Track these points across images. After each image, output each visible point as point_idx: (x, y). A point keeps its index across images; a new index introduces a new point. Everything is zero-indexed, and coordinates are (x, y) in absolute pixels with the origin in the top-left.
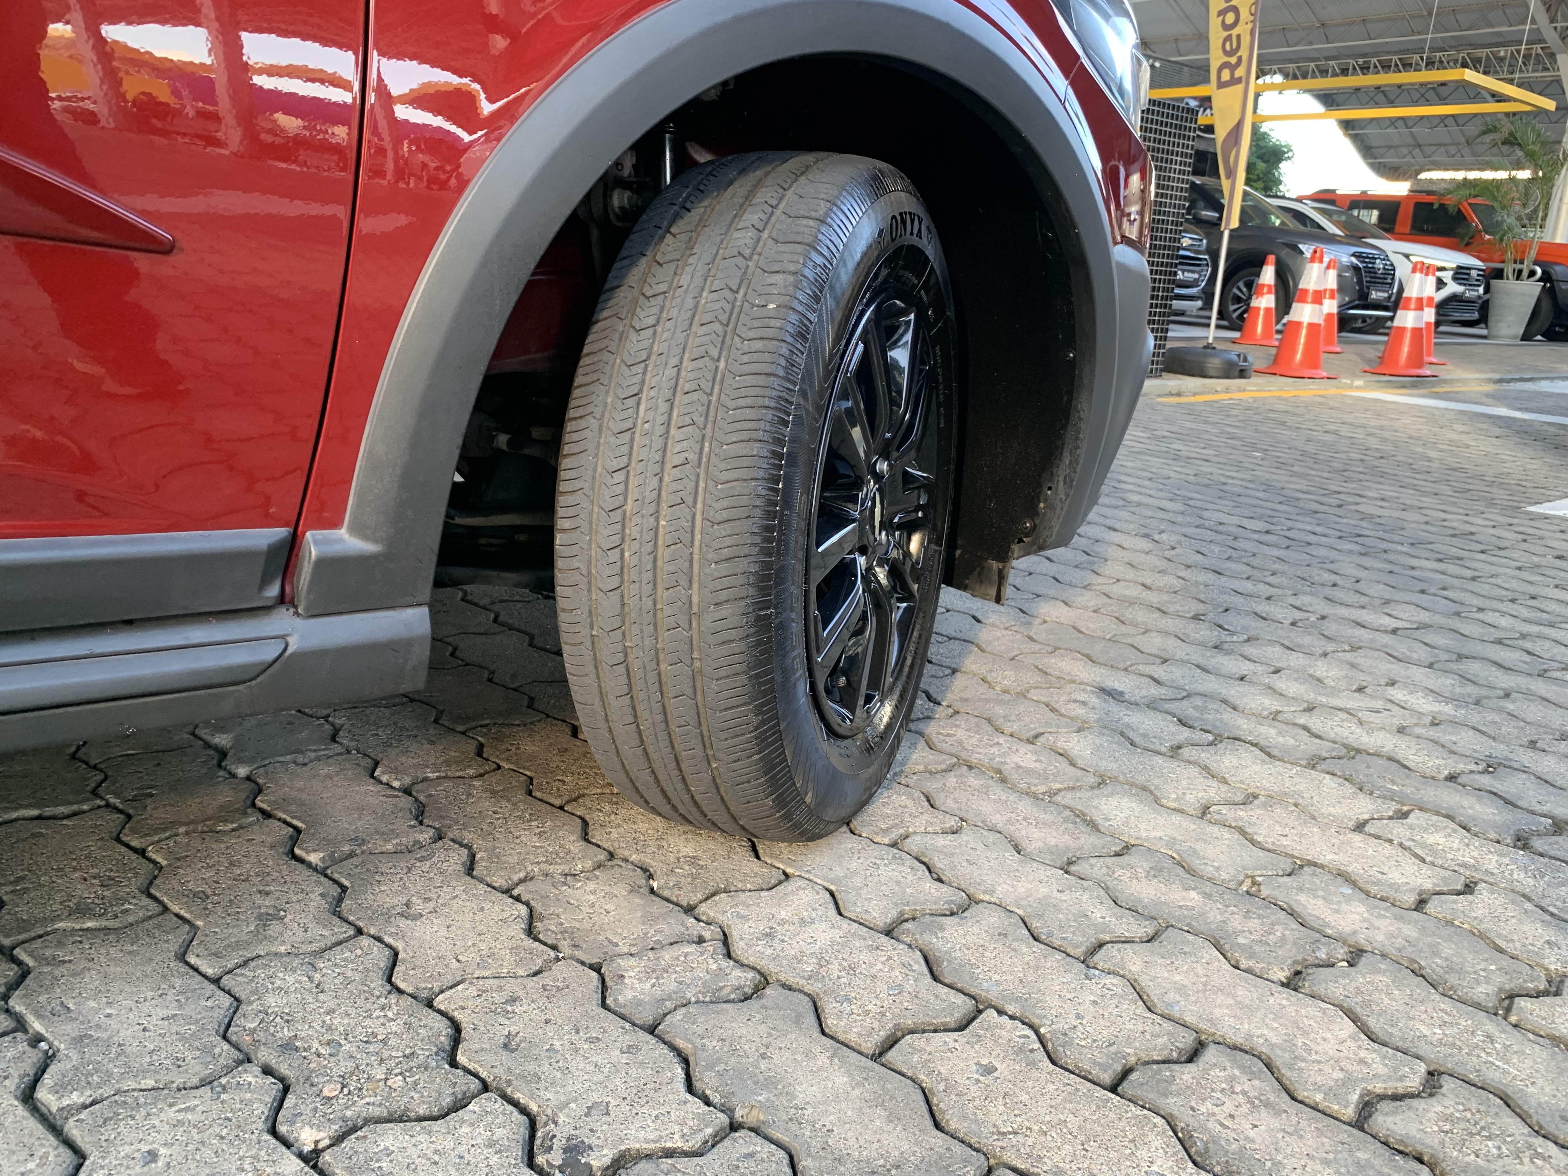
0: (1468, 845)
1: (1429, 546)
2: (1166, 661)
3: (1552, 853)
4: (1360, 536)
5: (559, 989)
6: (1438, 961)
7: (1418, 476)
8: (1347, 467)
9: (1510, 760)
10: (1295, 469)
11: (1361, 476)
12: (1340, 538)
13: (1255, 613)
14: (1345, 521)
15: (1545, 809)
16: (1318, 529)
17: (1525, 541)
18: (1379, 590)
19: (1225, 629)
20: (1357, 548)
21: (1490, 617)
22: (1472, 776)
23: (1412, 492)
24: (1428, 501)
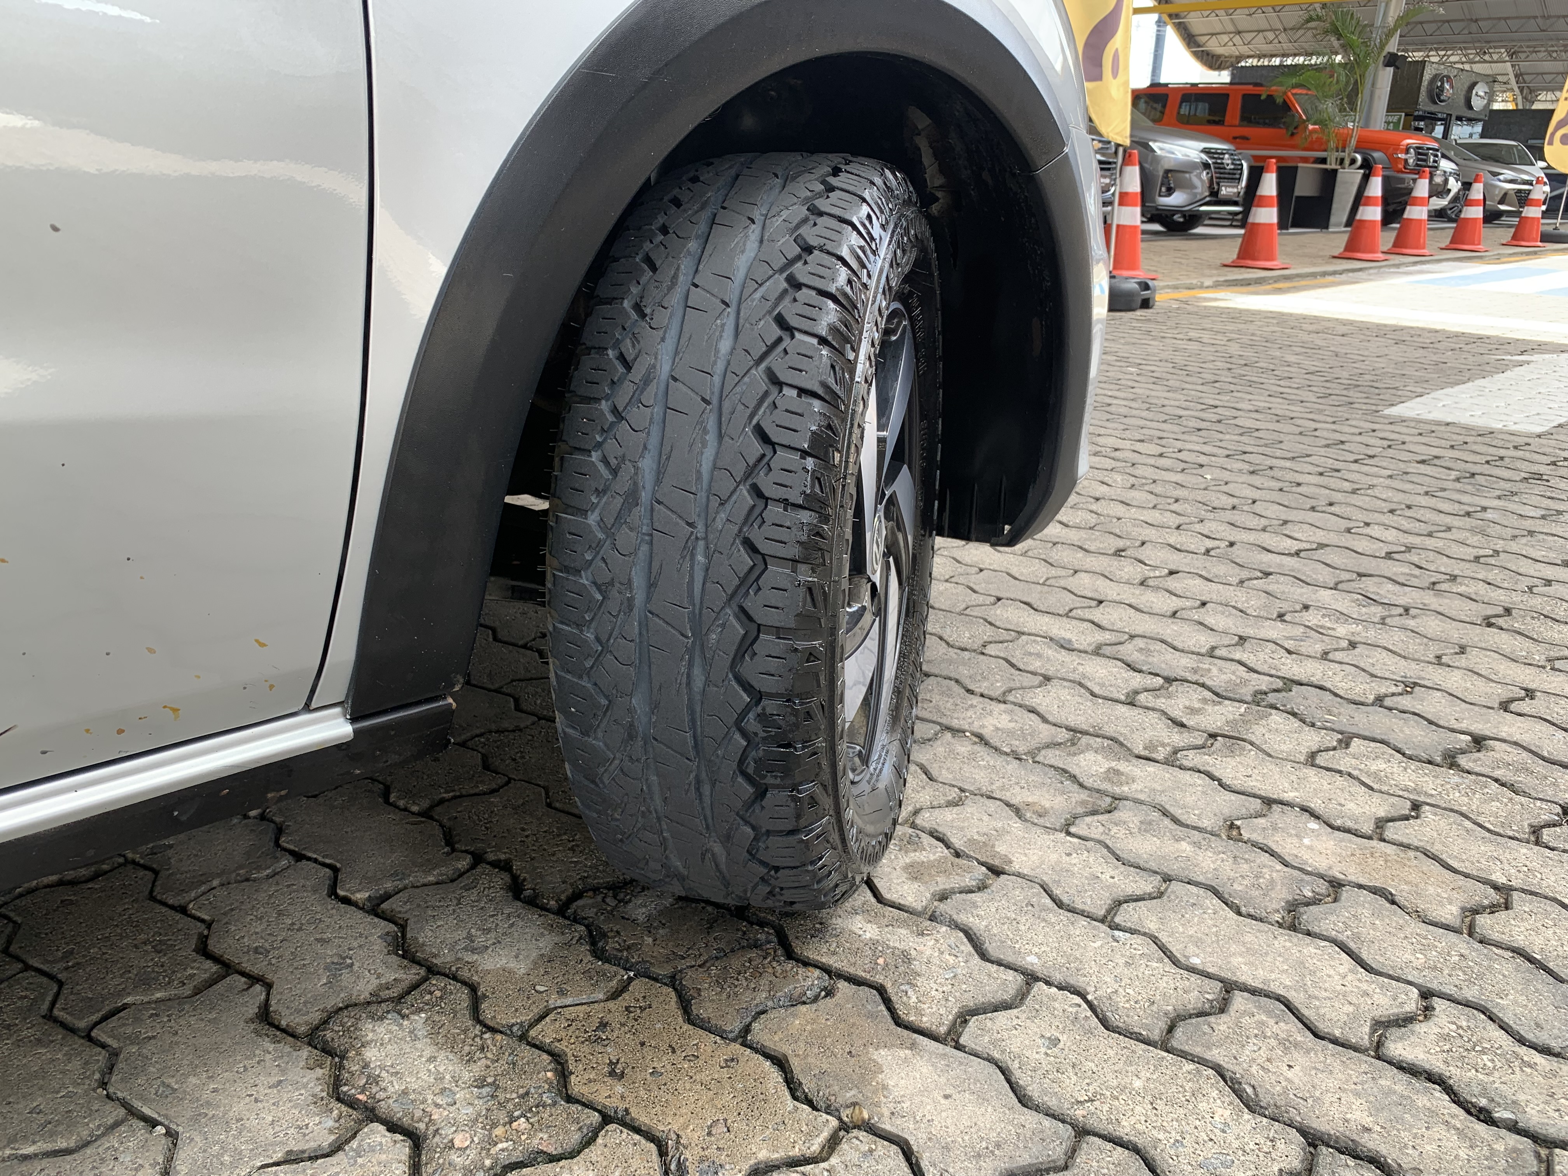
0: (1405, 769)
1: (1307, 459)
2: (1101, 602)
3: (1477, 769)
4: (1245, 453)
5: (641, 1009)
7: (1282, 383)
8: (1216, 378)
9: (1424, 679)
10: (1170, 383)
11: (1232, 387)
12: (1228, 456)
13: (1170, 545)
14: (1227, 437)
15: (1463, 726)
16: (1207, 449)
17: (1389, 447)
18: (1274, 512)
19: (1145, 564)
20: (1246, 467)
21: (1375, 531)
22: (1395, 698)
23: (1280, 400)
24: (1297, 410)
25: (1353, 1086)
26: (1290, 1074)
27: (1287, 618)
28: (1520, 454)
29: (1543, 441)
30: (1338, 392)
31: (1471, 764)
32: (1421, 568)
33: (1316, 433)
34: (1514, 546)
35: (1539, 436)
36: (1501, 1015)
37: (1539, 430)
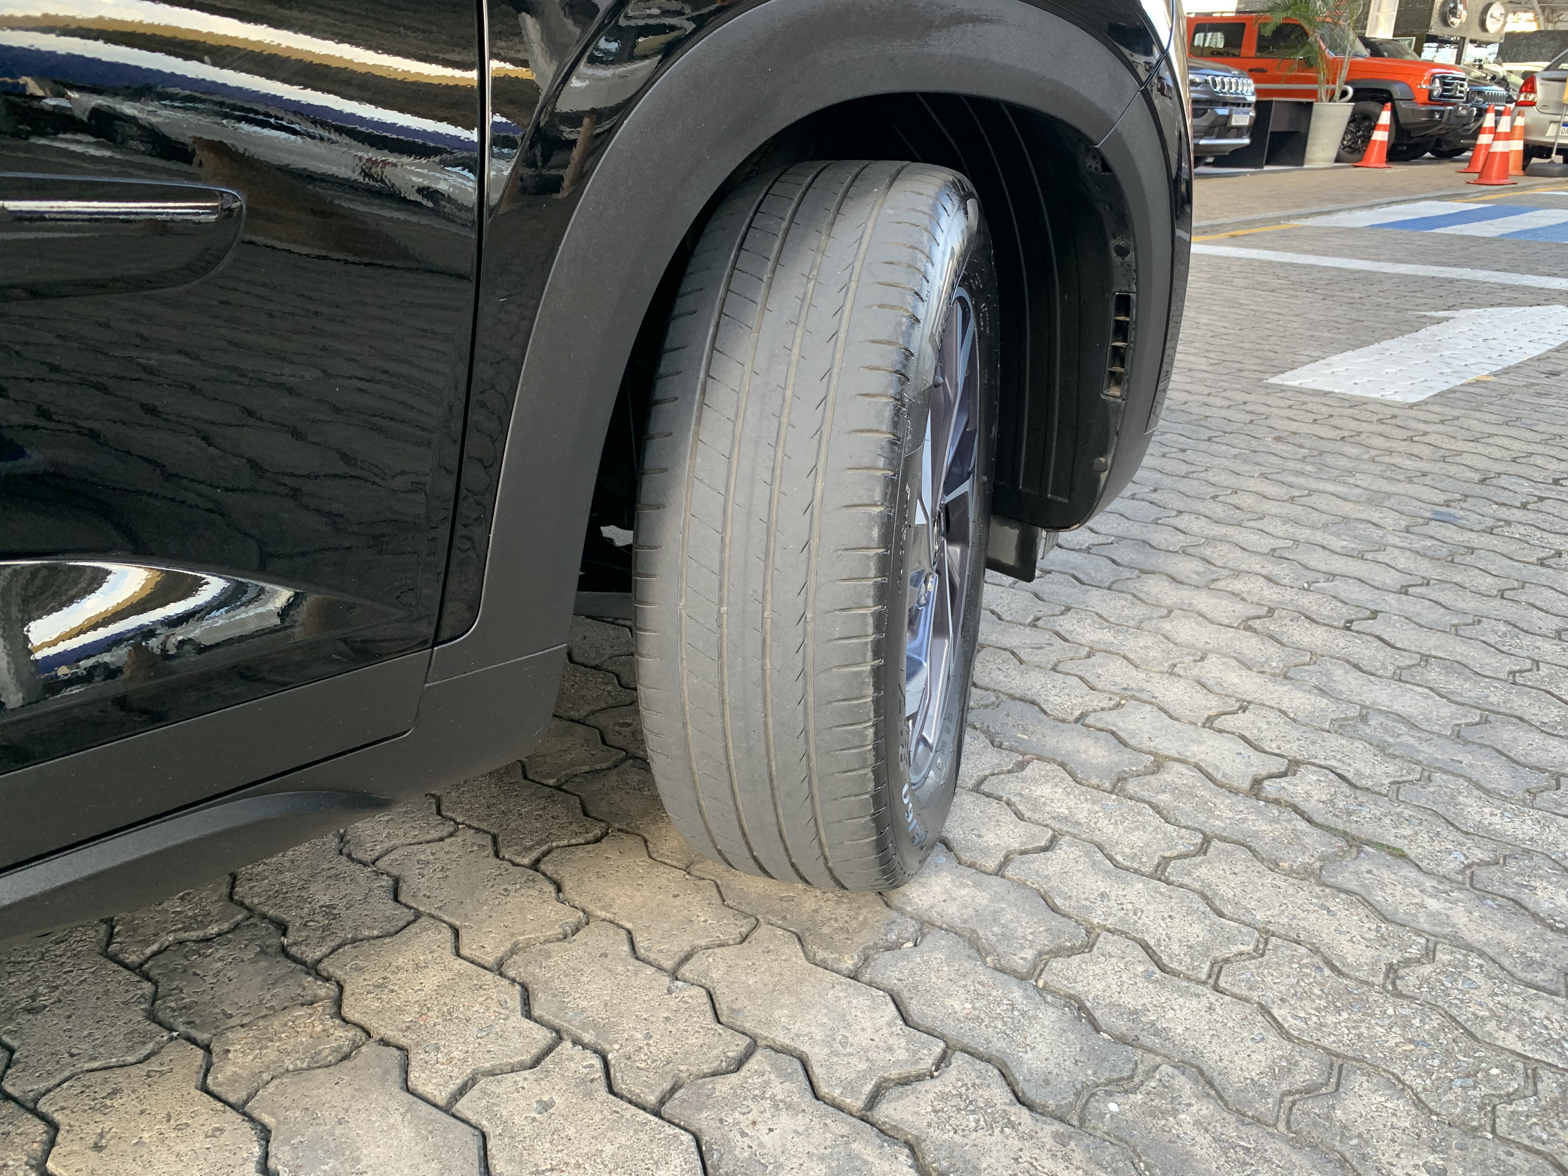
0: (1069, 794)
3: (1141, 794)
5: (162, 1073)
6: (996, 929)
9: (1144, 690)
15: (1153, 745)
17: (1253, 422)
21: (1185, 522)
22: (1100, 714)
25: (823, 1151)
26: (766, 1139)
27: (1040, 623)
28: (1381, 428)
29: (1413, 413)
30: (1234, 358)
31: (1137, 789)
32: (1210, 563)
33: (1184, 407)
34: (1319, 537)
35: (1412, 406)
36: (1013, 1070)
37: (1413, 399)
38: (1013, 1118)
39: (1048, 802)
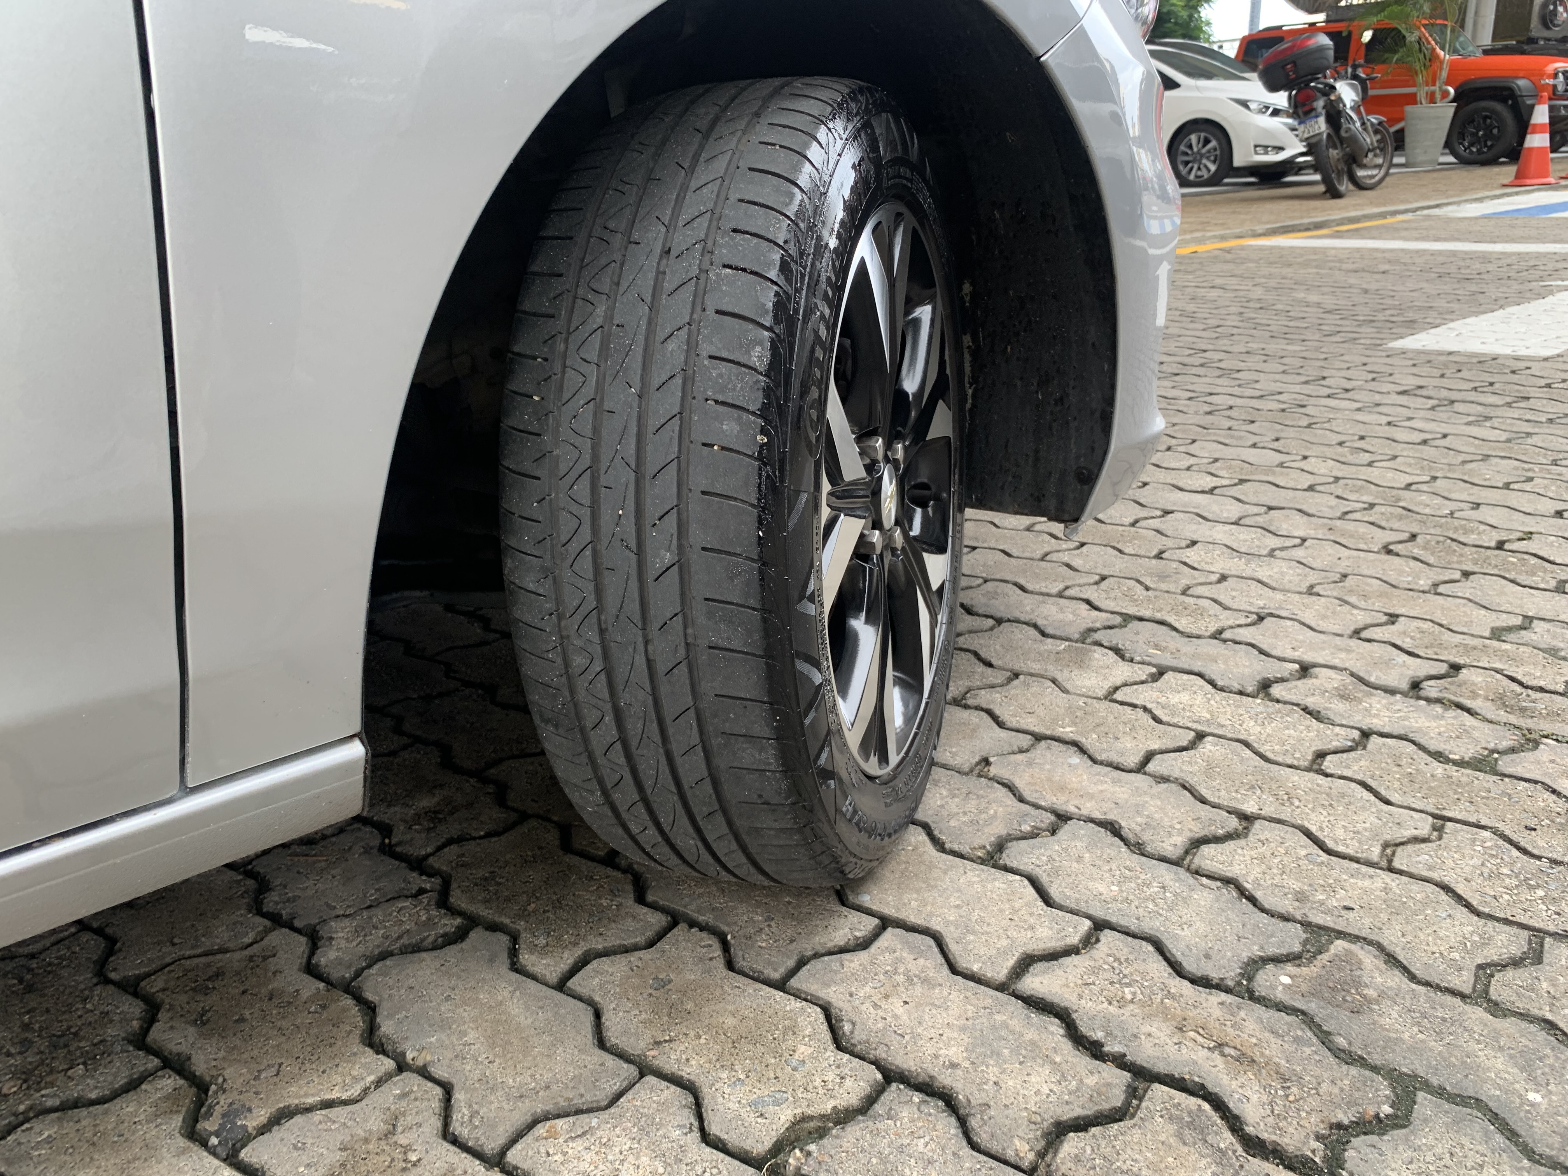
3: (1289, 698)
9: (1282, 609)
15: (1297, 654)
17: (1374, 379)
18: (1210, 451)
20: (1205, 408)
21: (1310, 464)
22: (1237, 630)
23: (1280, 341)
24: (1293, 349)
25: (964, 1022)
26: (901, 1011)
27: (1164, 556)
28: (1515, 378)
29: (1549, 364)
31: (1283, 693)
32: (1341, 498)
33: (1301, 371)
34: (1457, 472)
35: (1547, 359)
36: (1169, 945)
37: (1549, 353)
38: (1172, 991)
39: (1188, 708)
